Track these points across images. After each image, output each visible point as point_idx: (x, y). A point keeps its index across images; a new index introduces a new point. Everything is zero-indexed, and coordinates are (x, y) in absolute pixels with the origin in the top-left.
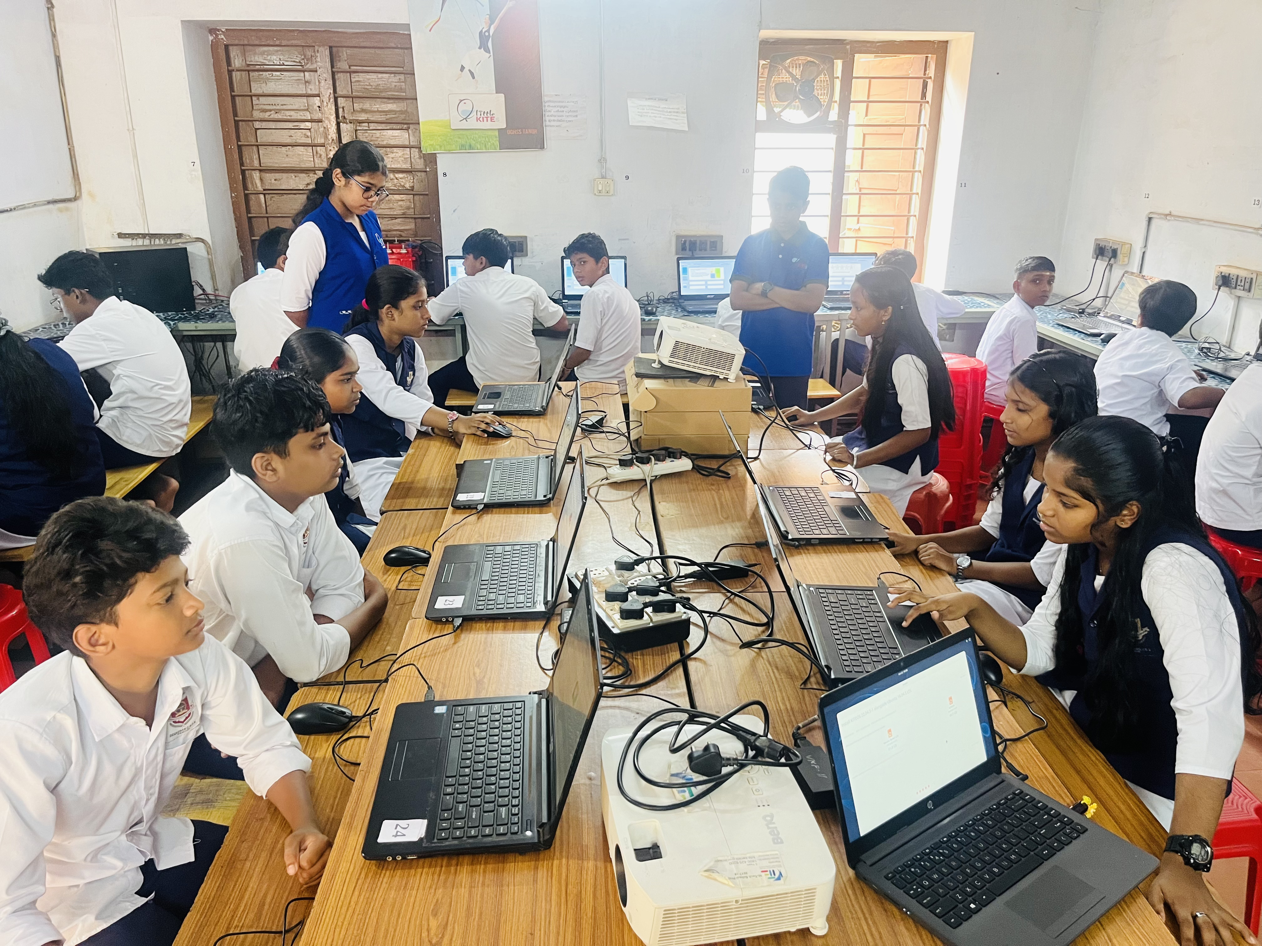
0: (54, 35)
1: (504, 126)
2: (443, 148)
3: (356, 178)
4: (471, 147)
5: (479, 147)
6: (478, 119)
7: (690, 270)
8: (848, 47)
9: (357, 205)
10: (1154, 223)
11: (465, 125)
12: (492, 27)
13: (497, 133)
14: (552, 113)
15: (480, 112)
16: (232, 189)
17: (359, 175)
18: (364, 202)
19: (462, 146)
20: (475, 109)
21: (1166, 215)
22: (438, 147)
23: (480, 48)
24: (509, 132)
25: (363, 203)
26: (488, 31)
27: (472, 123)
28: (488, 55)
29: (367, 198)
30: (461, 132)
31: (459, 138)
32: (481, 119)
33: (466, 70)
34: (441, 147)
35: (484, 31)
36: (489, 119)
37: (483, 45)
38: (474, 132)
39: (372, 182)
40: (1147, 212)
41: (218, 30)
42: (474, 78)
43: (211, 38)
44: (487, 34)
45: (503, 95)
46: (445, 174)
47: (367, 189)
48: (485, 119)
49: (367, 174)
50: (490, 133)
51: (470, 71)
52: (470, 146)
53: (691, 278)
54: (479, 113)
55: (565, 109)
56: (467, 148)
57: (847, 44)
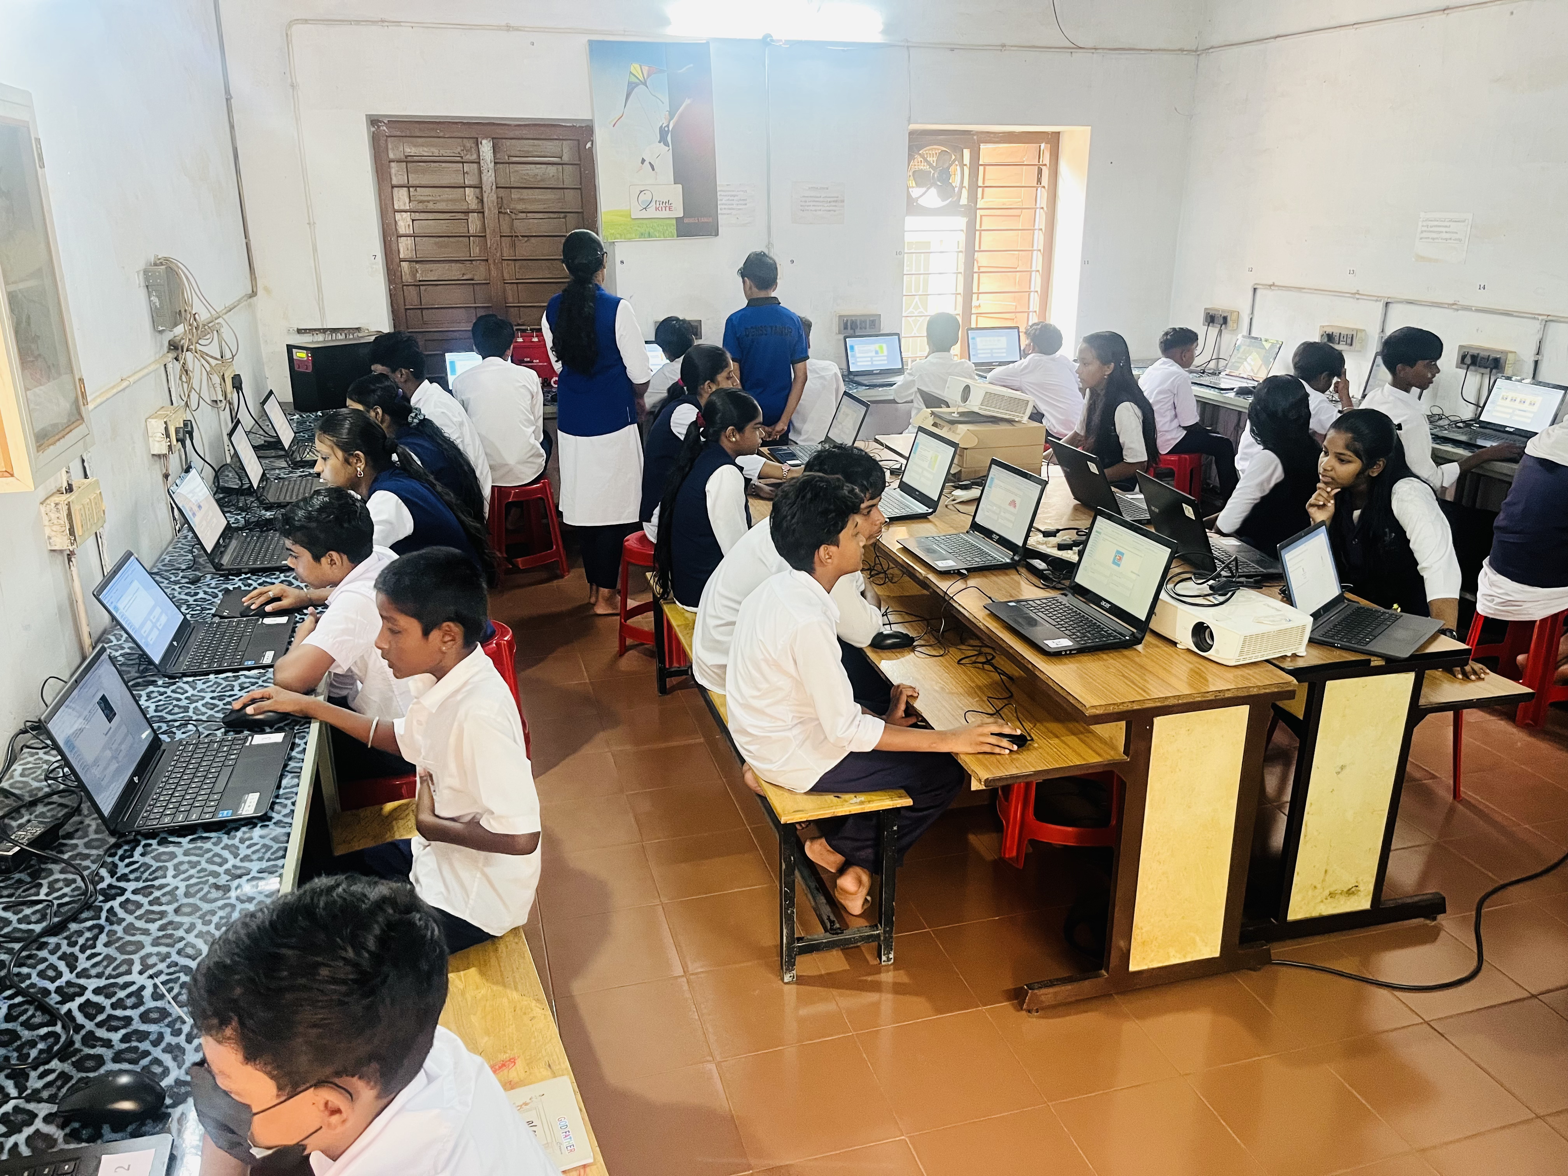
0: (232, 127)
1: (682, 215)
2: (622, 237)
4: (649, 236)
5: (657, 234)
6: (657, 209)
7: (856, 347)
8: (975, 137)
10: (1258, 292)
11: (644, 214)
12: (672, 123)
13: (674, 222)
14: (723, 202)
15: (659, 201)
19: (642, 234)
20: (654, 200)
21: (1270, 286)
22: (618, 236)
23: (660, 142)
24: (686, 221)
26: (668, 126)
27: (651, 213)
28: (667, 148)
30: (641, 221)
31: (639, 227)
32: (660, 209)
33: (646, 163)
34: (621, 235)
35: (664, 126)
36: (667, 208)
37: (663, 139)
38: (653, 221)
40: (1252, 283)
41: (381, 122)
42: (653, 170)
43: (373, 129)
44: (666, 129)
45: (680, 186)
46: (622, 262)
48: (663, 209)
50: (668, 221)
51: (650, 163)
52: (649, 234)
53: (858, 355)
54: (658, 203)
55: (735, 198)
56: (646, 236)
57: (974, 135)
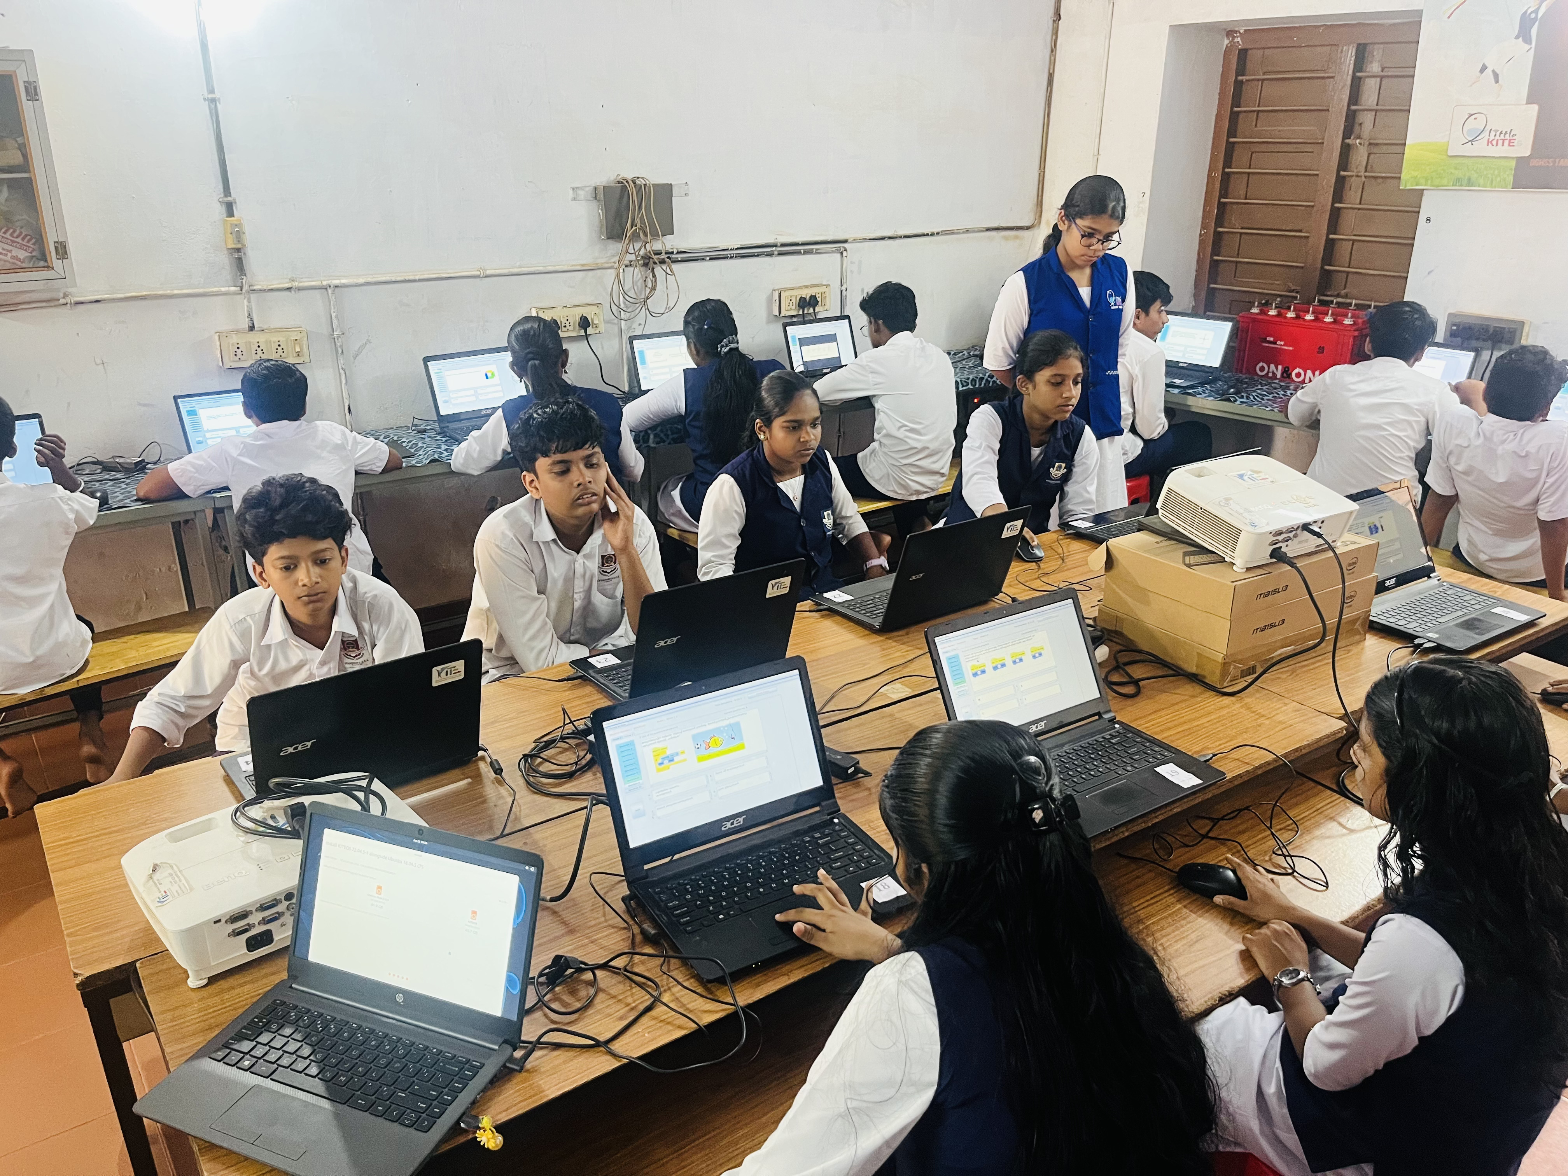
0: (1053, 50)
1: (1528, 154)
2: (1429, 182)
3: (1078, 221)
4: (1470, 182)
5: (1481, 181)
6: (1489, 142)
9: (1077, 254)
11: (1469, 150)
12: (1543, 6)
13: (1513, 163)
15: (1496, 131)
16: (1204, 226)
17: (1081, 218)
18: (1084, 250)
19: (1458, 180)
20: (1488, 128)
22: (1423, 181)
23: (1517, 37)
24: (1534, 162)
25: (1082, 253)
26: (1536, 11)
27: (1480, 148)
28: (1527, 47)
29: (1089, 246)
30: (1460, 160)
31: (1456, 169)
32: (1494, 142)
33: (1489, 71)
34: (1427, 181)
35: (1529, 12)
36: (1506, 142)
37: (1524, 34)
38: (1480, 160)
39: (1094, 226)
41: (1236, 32)
42: (1497, 81)
43: (1226, 42)
44: (1533, 16)
46: (1428, 220)
47: (1090, 235)
48: (1500, 142)
49: (1090, 217)
50: (1503, 163)
51: (1493, 71)
52: (1469, 179)
54: (1493, 133)
56: (1465, 182)
